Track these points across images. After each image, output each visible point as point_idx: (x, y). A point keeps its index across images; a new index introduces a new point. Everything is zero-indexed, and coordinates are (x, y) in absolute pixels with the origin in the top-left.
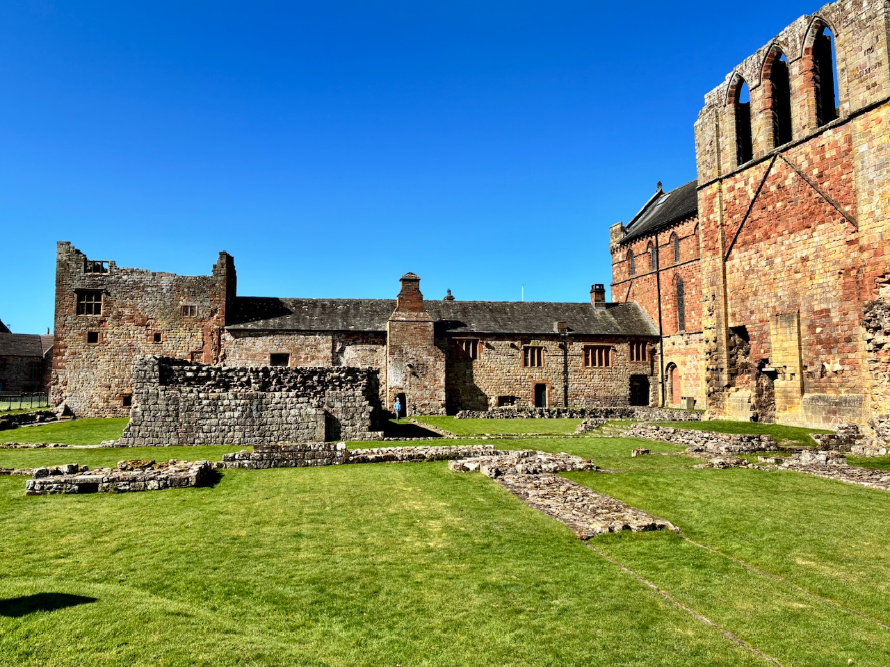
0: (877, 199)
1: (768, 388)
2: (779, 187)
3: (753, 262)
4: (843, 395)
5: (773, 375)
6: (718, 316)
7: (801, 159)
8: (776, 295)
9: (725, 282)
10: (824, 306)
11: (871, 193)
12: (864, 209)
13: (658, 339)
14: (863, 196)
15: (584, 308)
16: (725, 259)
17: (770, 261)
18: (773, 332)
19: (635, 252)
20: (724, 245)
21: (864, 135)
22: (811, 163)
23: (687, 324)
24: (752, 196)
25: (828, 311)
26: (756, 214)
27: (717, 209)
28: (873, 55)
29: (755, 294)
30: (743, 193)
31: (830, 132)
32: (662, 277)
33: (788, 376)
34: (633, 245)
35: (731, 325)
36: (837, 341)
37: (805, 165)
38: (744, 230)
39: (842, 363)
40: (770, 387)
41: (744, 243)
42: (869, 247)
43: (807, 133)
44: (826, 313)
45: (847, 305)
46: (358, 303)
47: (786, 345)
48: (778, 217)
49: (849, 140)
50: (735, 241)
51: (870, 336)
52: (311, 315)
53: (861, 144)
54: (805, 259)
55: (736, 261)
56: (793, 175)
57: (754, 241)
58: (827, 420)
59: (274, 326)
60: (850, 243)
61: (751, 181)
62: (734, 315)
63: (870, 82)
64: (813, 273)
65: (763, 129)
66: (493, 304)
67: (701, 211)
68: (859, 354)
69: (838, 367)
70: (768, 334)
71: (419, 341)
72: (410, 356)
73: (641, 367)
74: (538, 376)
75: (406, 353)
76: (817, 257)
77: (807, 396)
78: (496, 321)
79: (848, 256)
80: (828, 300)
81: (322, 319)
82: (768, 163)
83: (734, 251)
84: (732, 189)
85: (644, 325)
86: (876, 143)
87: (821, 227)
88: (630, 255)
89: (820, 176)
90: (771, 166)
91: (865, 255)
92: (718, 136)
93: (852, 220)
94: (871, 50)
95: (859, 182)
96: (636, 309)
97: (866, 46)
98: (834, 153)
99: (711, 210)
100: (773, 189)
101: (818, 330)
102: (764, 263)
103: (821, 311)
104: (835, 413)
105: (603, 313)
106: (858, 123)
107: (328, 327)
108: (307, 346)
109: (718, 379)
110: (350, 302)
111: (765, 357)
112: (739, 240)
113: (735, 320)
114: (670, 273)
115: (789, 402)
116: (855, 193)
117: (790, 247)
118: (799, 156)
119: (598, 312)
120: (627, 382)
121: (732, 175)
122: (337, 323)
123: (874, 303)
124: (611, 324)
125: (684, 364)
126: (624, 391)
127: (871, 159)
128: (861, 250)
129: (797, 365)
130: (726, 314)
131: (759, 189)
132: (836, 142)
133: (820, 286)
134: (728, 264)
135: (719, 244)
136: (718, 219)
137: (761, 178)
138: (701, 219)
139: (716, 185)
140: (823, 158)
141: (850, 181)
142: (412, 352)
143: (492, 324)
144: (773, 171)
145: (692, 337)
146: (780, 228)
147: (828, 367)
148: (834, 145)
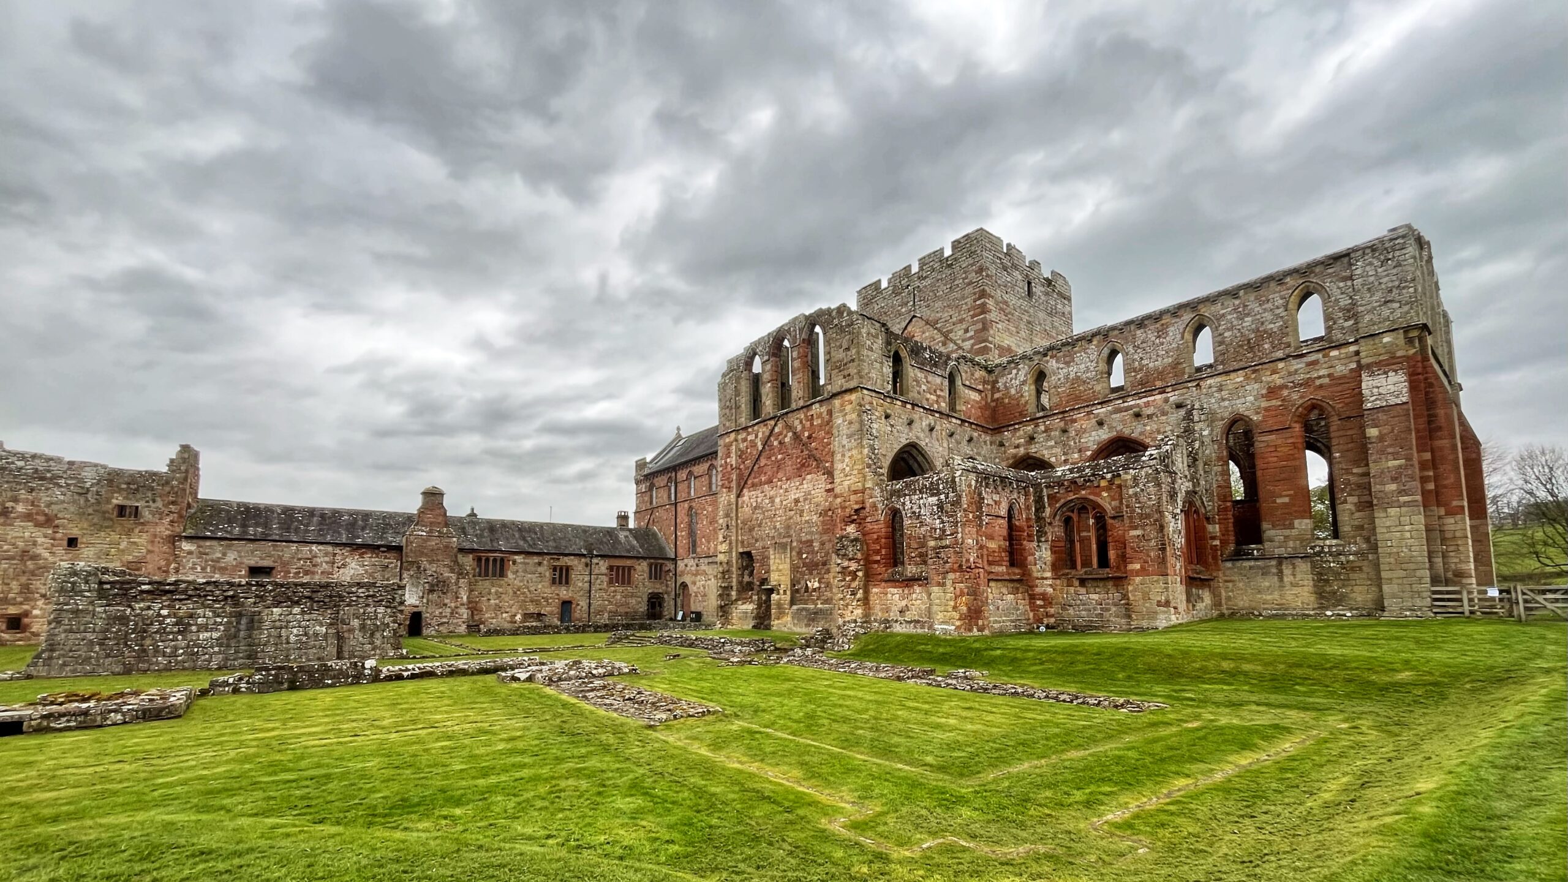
0: (847, 460)
1: (765, 602)
2: (780, 443)
3: (759, 500)
4: (819, 606)
5: (771, 591)
6: (730, 543)
7: (797, 422)
8: (775, 528)
9: (737, 515)
10: (809, 537)
11: (843, 455)
12: (839, 466)
13: (674, 560)
14: (838, 457)
15: (609, 532)
16: (738, 496)
17: (772, 500)
18: (772, 557)
19: (657, 485)
20: (738, 484)
21: (841, 411)
22: (804, 427)
23: (698, 550)
24: (760, 448)
25: (811, 541)
26: (763, 462)
27: (733, 455)
28: (849, 353)
29: (760, 525)
30: (753, 444)
31: (817, 405)
32: (679, 509)
33: (781, 592)
34: (656, 480)
35: (741, 550)
36: (817, 565)
37: (799, 428)
38: (753, 475)
39: (819, 582)
40: (769, 599)
41: (753, 485)
42: (841, 495)
43: (801, 403)
44: (810, 543)
45: (825, 538)
46: (366, 515)
47: (781, 567)
48: (779, 466)
49: (830, 413)
50: (746, 483)
51: (839, 561)
52: (307, 525)
53: (838, 417)
54: (797, 501)
55: (746, 498)
56: (790, 434)
57: (761, 484)
58: (808, 625)
59: (255, 535)
60: (828, 491)
61: (760, 435)
62: (742, 542)
63: (846, 373)
64: (802, 511)
65: (770, 395)
66: (522, 523)
67: (720, 454)
68: (831, 575)
69: (816, 585)
70: (769, 558)
71: (440, 557)
72: (429, 573)
73: (658, 586)
74: (564, 593)
75: (425, 570)
76: (805, 499)
77: (795, 607)
78: (524, 539)
79: (826, 501)
80: (812, 533)
81: (320, 530)
82: (772, 422)
83: (745, 490)
84: (745, 440)
85: (662, 549)
86: (848, 417)
87: (809, 477)
88: (652, 486)
89: (809, 437)
90: (776, 425)
91: (839, 500)
92: (736, 396)
93: (830, 473)
94: (848, 349)
95: (835, 445)
96: (654, 535)
97: (845, 346)
98: (819, 421)
99: (728, 455)
100: (776, 443)
101: (804, 556)
102: (767, 501)
103: (808, 541)
104: (813, 620)
105: (626, 537)
106: (837, 402)
107: (329, 538)
108: (300, 559)
109: (728, 595)
110: (357, 513)
111: (765, 576)
112: (749, 482)
113: (743, 546)
114: (686, 505)
115: (781, 614)
116: (833, 454)
117: (786, 491)
118: (797, 421)
119: (622, 535)
120: (645, 599)
121: (746, 428)
122: (340, 534)
123: (843, 537)
124: (633, 547)
125: (694, 583)
126: (643, 608)
127: (845, 430)
128: (836, 497)
129: (789, 583)
130: (737, 540)
131: (766, 442)
132: (821, 413)
133: (807, 522)
134: (740, 500)
135: (734, 484)
136: (734, 463)
137: (767, 434)
138: (720, 462)
139: (733, 435)
140: (812, 424)
141: (830, 444)
142: (431, 569)
143: (521, 543)
144: (777, 430)
145: (702, 560)
146: (780, 475)
147: (809, 584)
148: (820, 416)
